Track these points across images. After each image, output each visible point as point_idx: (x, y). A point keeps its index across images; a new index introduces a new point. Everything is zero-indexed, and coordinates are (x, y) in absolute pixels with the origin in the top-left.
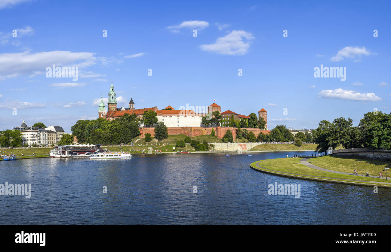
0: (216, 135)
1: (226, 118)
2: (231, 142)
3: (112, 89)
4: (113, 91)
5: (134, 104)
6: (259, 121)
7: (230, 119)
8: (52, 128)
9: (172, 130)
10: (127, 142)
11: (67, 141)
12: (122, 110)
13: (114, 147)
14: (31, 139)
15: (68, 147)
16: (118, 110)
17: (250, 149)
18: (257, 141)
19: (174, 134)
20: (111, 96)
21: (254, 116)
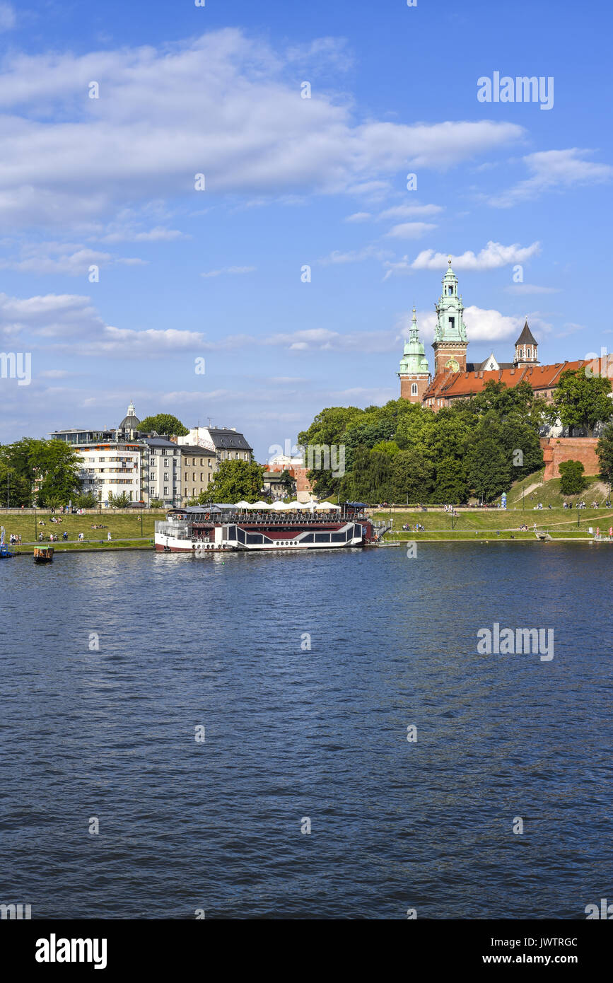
3: (451, 287)
4: (454, 295)
5: (536, 345)
8: (200, 437)
10: (492, 494)
11: (234, 487)
12: (488, 368)
13: (430, 513)
14: (115, 476)
15: (227, 511)
16: (470, 367)
20: (447, 315)
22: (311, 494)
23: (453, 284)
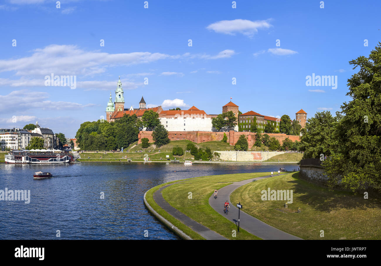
0: (228, 141)
1: (247, 121)
2: (245, 150)
3: (120, 86)
4: (120, 88)
5: (145, 103)
6: (293, 125)
7: (251, 121)
8: (38, 131)
9: (176, 134)
10: (123, 148)
13: (98, 153)
14: (11, 142)
16: (125, 110)
17: (267, 159)
18: (281, 150)
19: (178, 139)
20: (118, 94)
21: (286, 119)
22: (77, 147)
23: (120, 85)
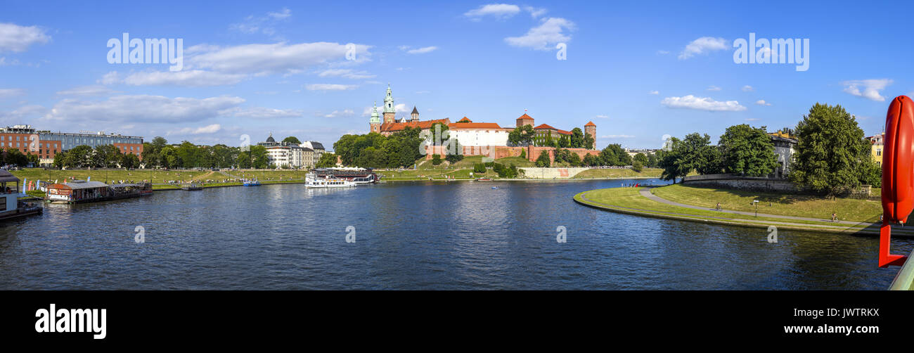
0: (527, 156)
1: (541, 135)
2: (547, 167)
3: (389, 93)
4: (390, 96)
5: (419, 114)
6: (585, 139)
7: (546, 135)
8: (308, 145)
9: (468, 149)
10: (408, 164)
11: (327, 162)
12: (402, 121)
13: (391, 171)
14: (281, 158)
15: (329, 170)
16: (396, 121)
17: (572, 176)
18: (582, 166)
19: (471, 154)
20: (388, 103)
21: (578, 132)
